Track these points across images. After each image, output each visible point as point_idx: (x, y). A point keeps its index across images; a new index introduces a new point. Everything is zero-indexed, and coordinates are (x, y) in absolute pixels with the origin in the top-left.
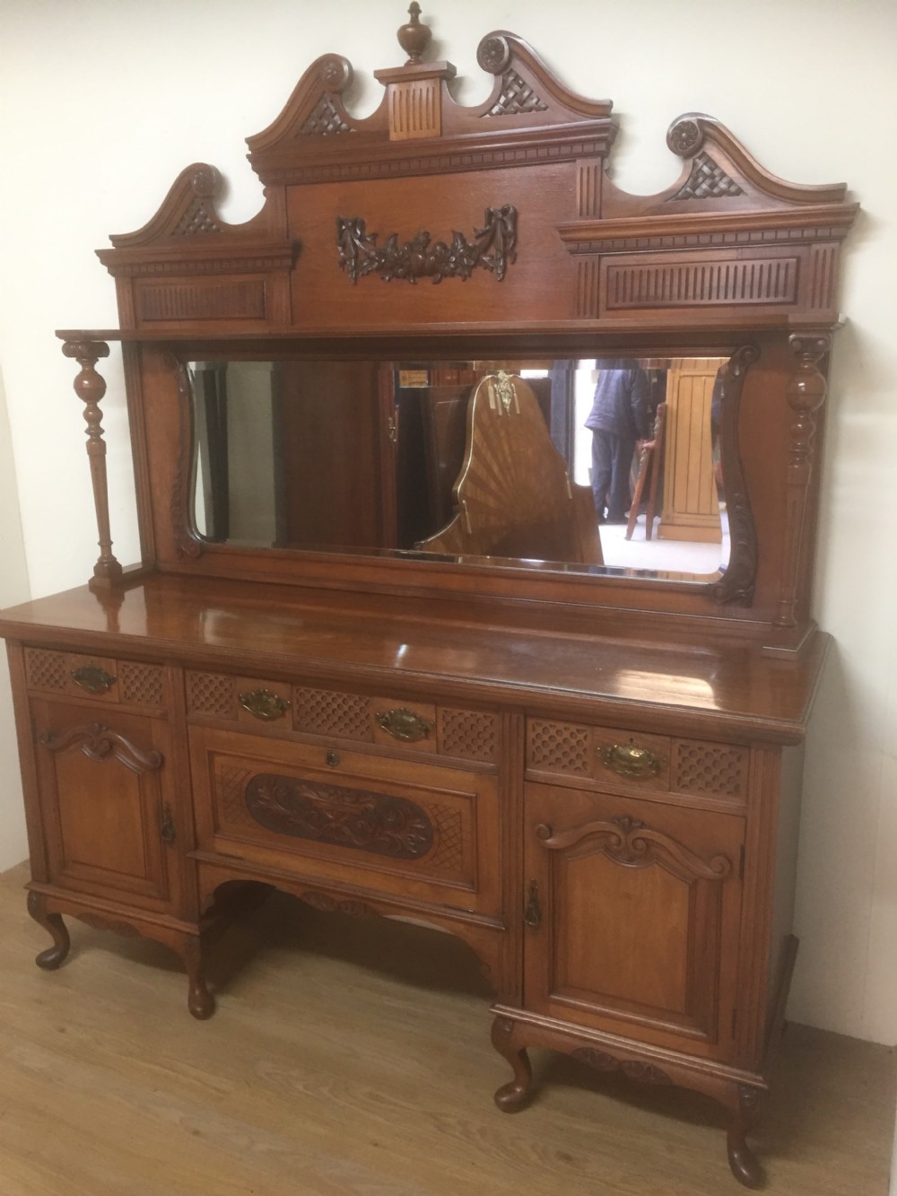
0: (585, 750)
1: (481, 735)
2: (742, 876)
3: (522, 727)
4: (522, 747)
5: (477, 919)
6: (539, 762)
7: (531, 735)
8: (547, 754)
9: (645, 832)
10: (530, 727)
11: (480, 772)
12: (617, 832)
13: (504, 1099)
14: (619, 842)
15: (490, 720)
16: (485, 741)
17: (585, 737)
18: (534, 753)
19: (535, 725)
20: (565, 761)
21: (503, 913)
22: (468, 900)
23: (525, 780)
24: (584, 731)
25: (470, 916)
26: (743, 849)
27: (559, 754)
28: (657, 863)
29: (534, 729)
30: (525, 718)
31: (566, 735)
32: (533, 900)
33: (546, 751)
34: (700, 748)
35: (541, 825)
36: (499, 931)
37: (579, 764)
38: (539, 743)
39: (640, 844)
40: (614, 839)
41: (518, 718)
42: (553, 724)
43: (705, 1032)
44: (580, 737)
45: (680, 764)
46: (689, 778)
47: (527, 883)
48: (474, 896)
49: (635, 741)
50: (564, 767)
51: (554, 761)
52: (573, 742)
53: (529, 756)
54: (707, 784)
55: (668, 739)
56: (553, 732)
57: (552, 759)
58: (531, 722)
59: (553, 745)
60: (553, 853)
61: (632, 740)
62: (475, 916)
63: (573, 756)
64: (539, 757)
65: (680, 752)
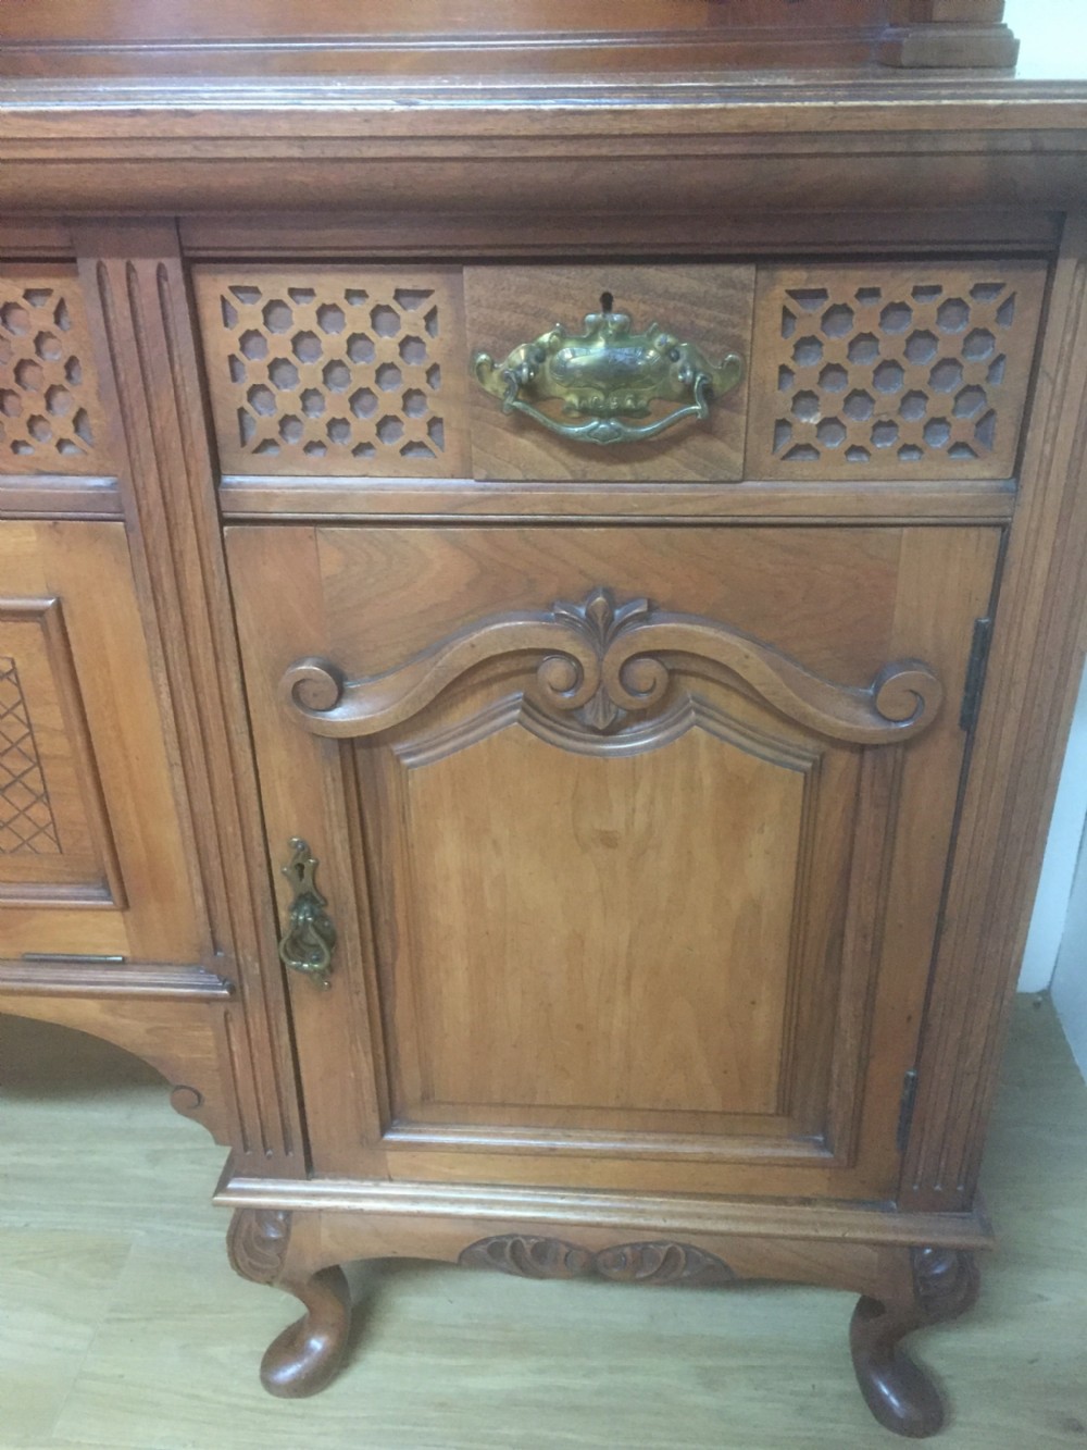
0: (433, 371)
1: (29, 374)
2: (969, 721)
3: (180, 310)
4: (192, 389)
5: (137, 981)
6: (267, 444)
7: (222, 341)
8: (294, 408)
9: (666, 631)
10: (211, 311)
11: (53, 516)
12: (569, 648)
13: (289, 1372)
14: (577, 681)
15: (51, 304)
16: (49, 396)
17: (431, 316)
18: (241, 411)
19: (234, 302)
20: (363, 426)
21: (216, 946)
22: (104, 931)
23: (223, 522)
24: (426, 294)
25: (113, 975)
26: (983, 639)
27: (335, 403)
28: (698, 723)
29: (227, 317)
30: (190, 264)
31: (357, 317)
32: (309, 898)
33: (287, 399)
34: (862, 294)
35: (307, 667)
36: (208, 1000)
37: (414, 427)
38: (255, 369)
39: (648, 671)
40: (556, 672)
41: (161, 274)
42: (300, 281)
43: (825, 1146)
44: (411, 319)
45: (784, 370)
46: (814, 420)
47: (281, 854)
48: (117, 915)
49: (617, 303)
50: (361, 449)
51: (322, 434)
52: (386, 346)
53: (226, 424)
54: (884, 427)
55: (745, 273)
56: (303, 315)
57: (315, 423)
58: (214, 286)
59: (309, 372)
60: (355, 751)
61: (607, 302)
62: (128, 975)
63: (389, 399)
64: (263, 423)
65: (786, 313)
